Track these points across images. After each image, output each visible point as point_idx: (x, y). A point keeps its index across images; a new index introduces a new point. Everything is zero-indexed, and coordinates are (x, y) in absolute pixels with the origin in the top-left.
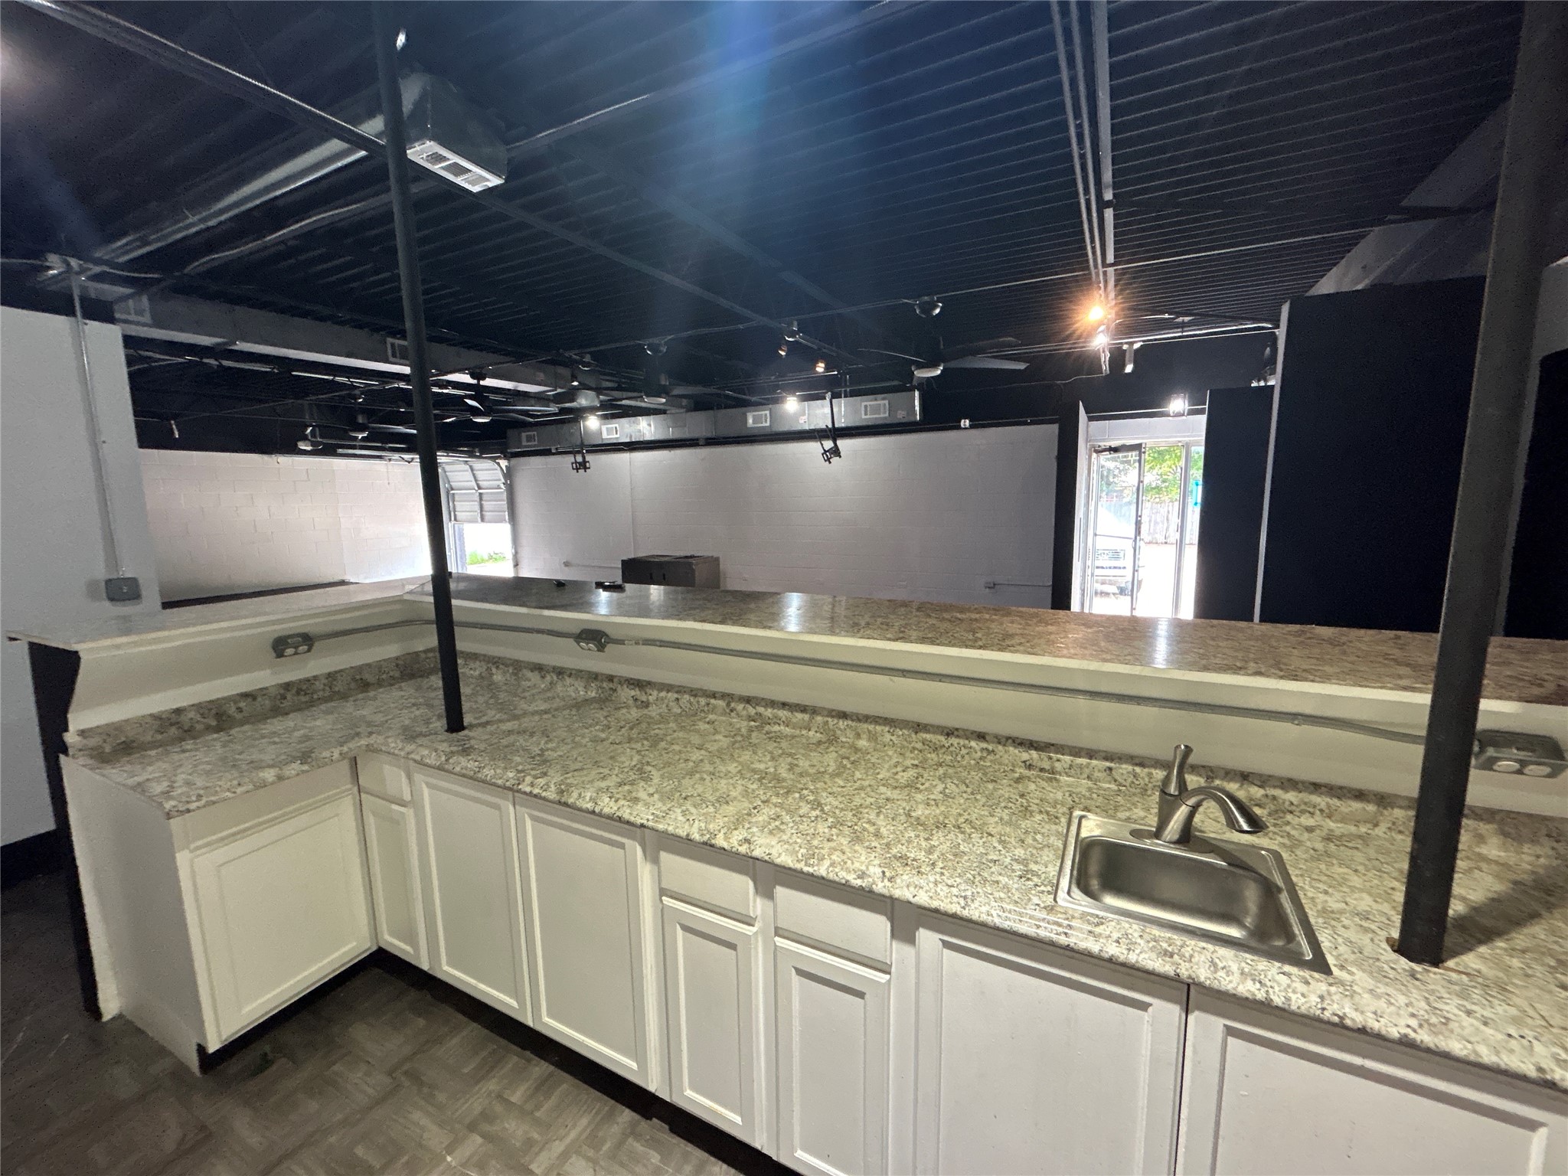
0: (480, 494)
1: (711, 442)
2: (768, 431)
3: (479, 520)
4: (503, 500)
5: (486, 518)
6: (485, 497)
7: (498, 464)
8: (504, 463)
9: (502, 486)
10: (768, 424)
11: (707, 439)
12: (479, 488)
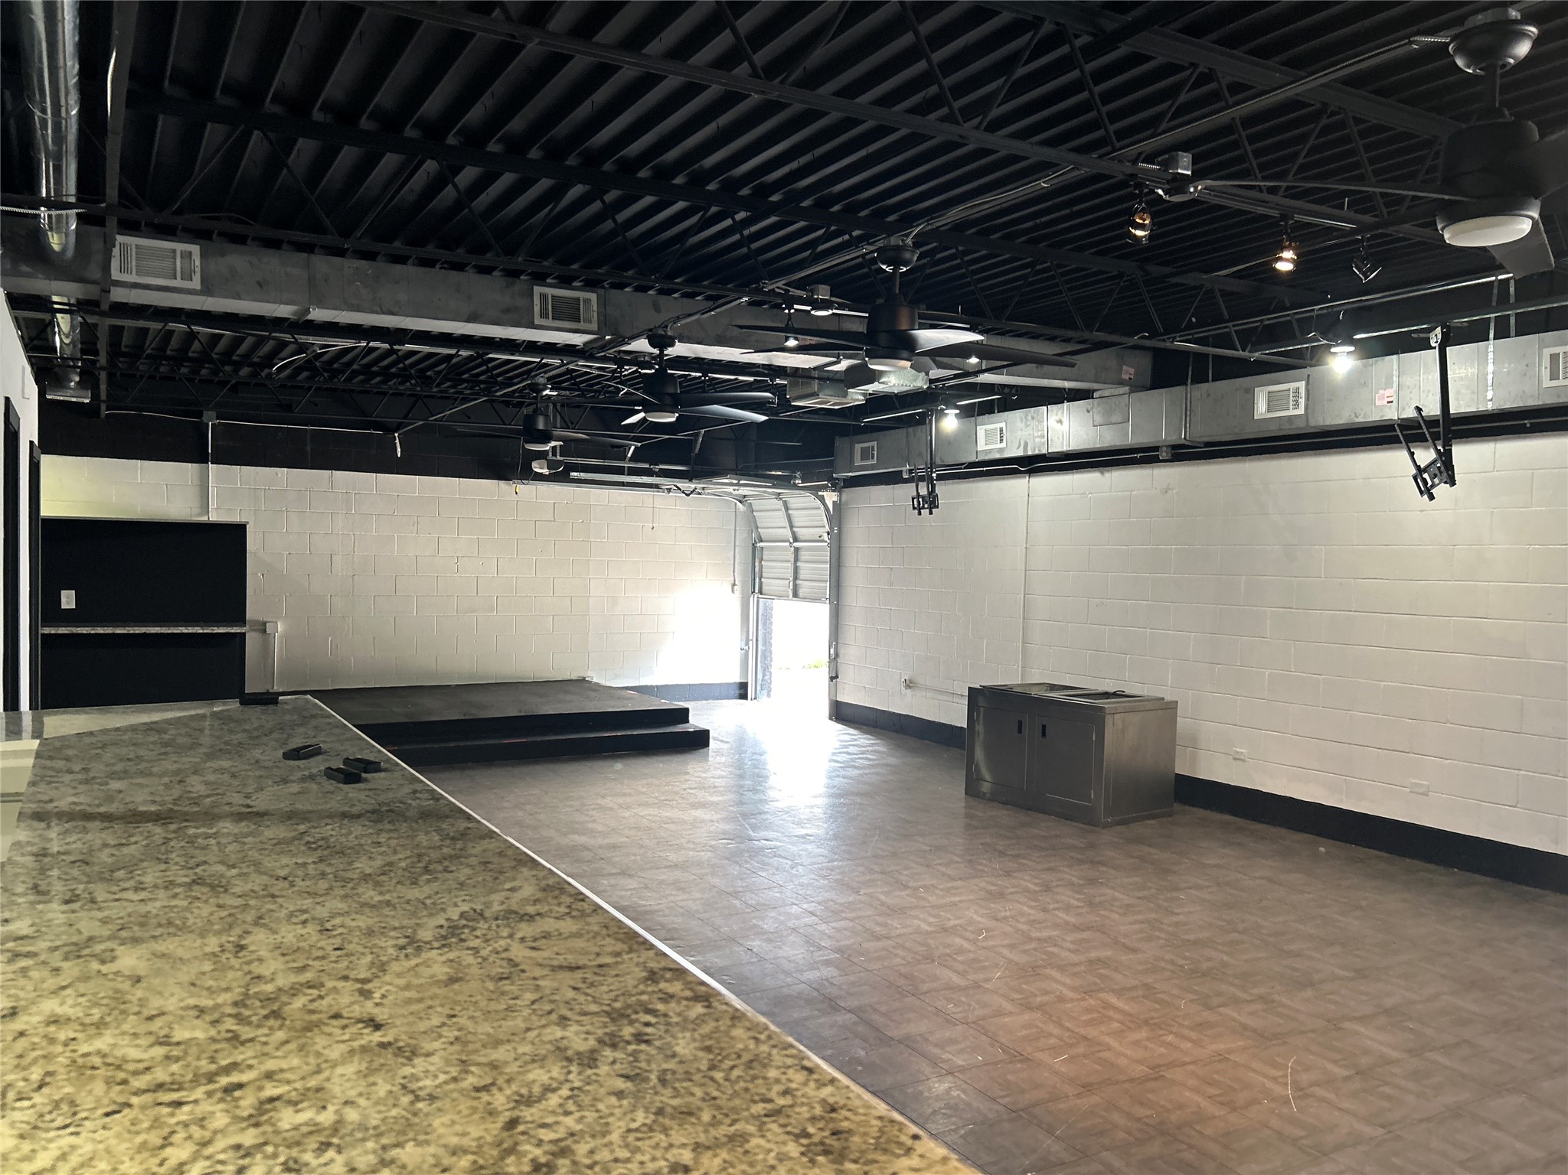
0: (797, 550)
1: (1181, 453)
2: (1300, 427)
3: (791, 594)
4: (824, 562)
5: (801, 592)
6: (803, 556)
7: (822, 499)
8: (831, 497)
9: (825, 536)
10: (1301, 411)
11: (1174, 447)
12: (796, 540)
